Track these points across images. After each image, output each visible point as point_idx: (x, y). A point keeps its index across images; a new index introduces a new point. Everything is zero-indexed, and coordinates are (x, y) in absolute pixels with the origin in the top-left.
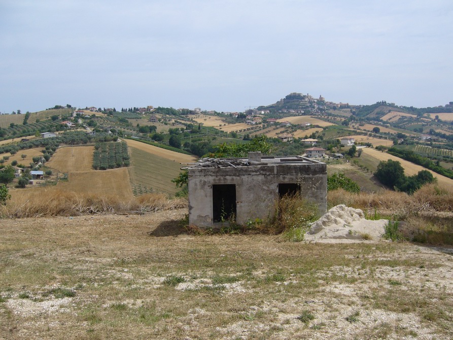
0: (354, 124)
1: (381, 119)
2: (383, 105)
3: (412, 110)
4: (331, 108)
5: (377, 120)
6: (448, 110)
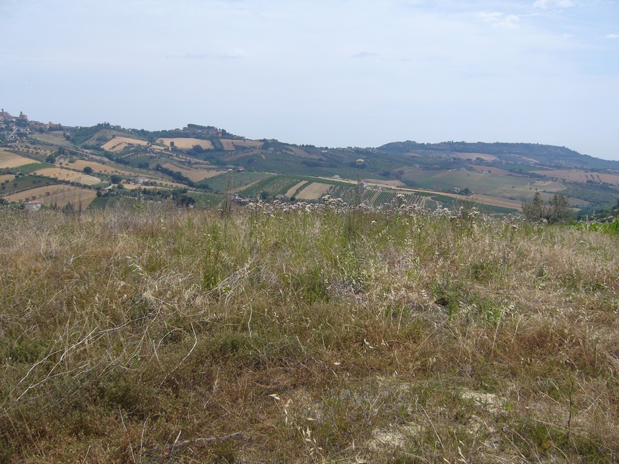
0: (62, 160)
1: (102, 147)
2: (105, 128)
3: (142, 134)
4: (36, 131)
5: (97, 148)
6: (185, 134)
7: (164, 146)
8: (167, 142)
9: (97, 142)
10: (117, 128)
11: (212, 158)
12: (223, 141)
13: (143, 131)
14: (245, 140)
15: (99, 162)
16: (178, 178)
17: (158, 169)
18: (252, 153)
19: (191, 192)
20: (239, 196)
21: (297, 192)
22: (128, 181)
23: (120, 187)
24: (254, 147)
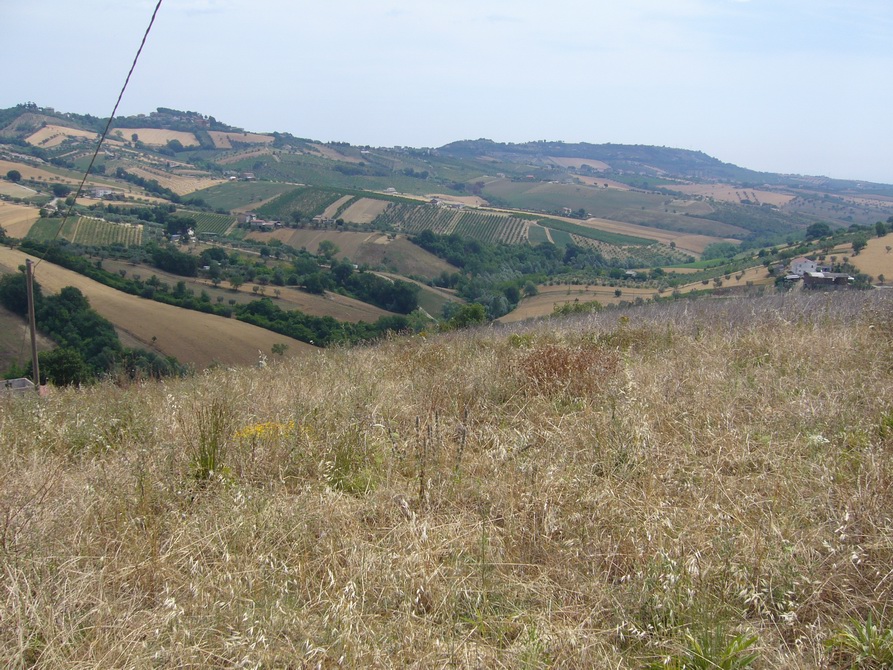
2: (29, 111)
3: (87, 121)
5: (19, 143)
6: (154, 123)
7: (123, 140)
8: (127, 134)
9: (19, 133)
10: (48, 112)
11: (198, 159)
12: (213, 134)
13: (88, 116)
14: (246, 133)
15: (28, 163)
16: (154, 189)
17: (120, 175)
18: (260, 153)
19: (181, 212)
20: (258, 217)
21: (340, 211)
22: (80, 193)
23: (70, 203)
24: (262, 145)
